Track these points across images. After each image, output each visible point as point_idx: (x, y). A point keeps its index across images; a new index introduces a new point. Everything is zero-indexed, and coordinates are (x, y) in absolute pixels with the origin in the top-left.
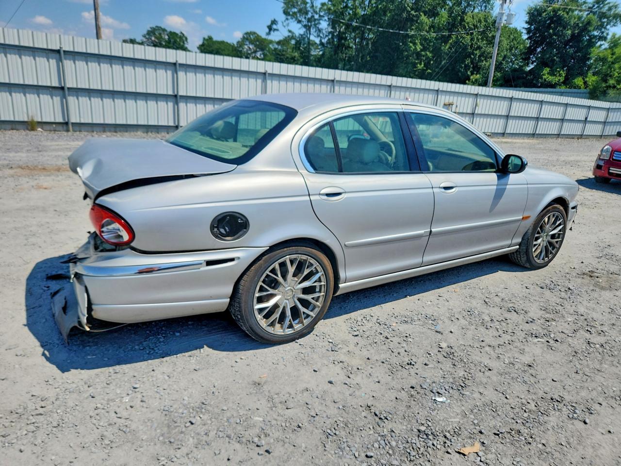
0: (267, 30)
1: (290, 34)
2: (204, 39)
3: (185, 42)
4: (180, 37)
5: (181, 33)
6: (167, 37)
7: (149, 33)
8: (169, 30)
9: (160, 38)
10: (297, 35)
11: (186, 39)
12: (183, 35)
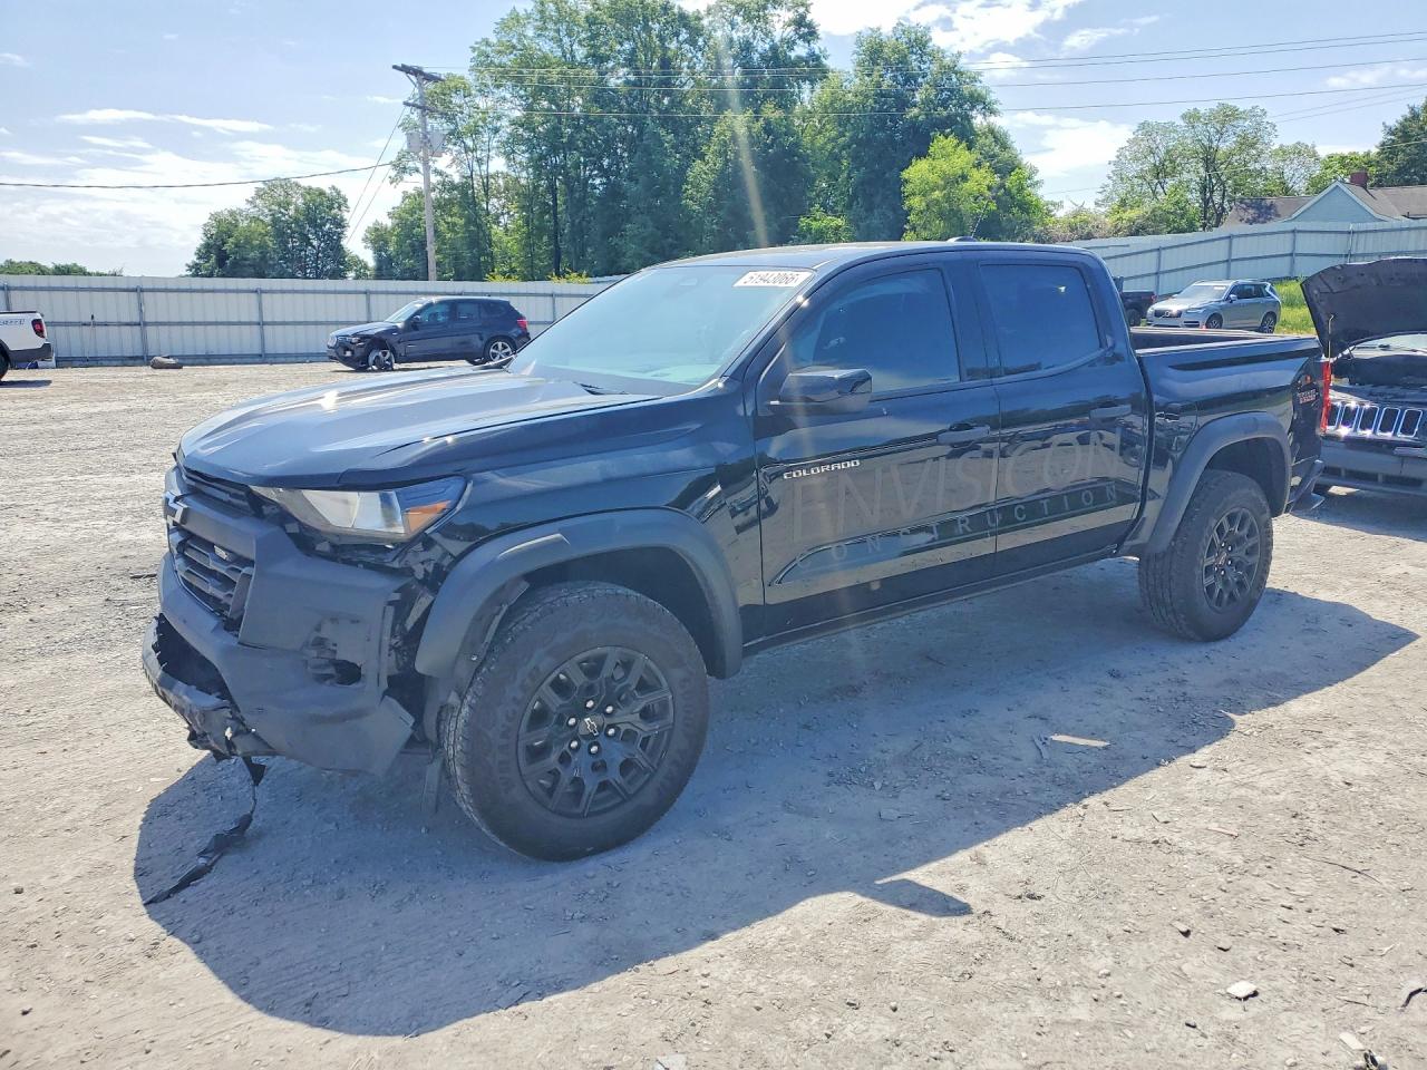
0: (393, 173)
1: (439, 178)
3: (343, 208)
4: (331, 200)
5: (334, 188)
7: (259, 194)
8: (304, 183)
10: (457, 179)
11: (346, 201)
12: (339, 193)
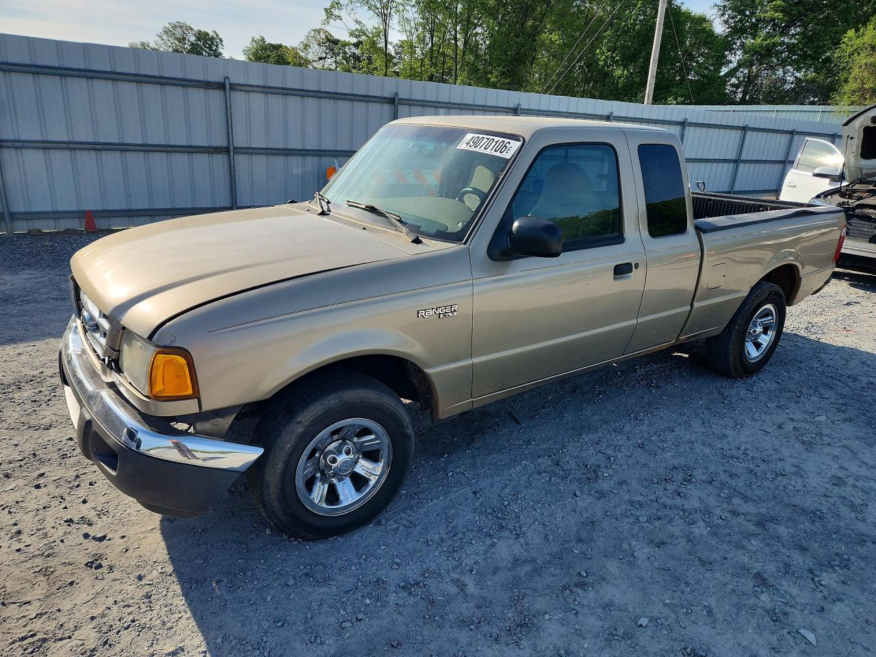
2: (253, 40)
6: (193, 39)
9: (182, 40)
